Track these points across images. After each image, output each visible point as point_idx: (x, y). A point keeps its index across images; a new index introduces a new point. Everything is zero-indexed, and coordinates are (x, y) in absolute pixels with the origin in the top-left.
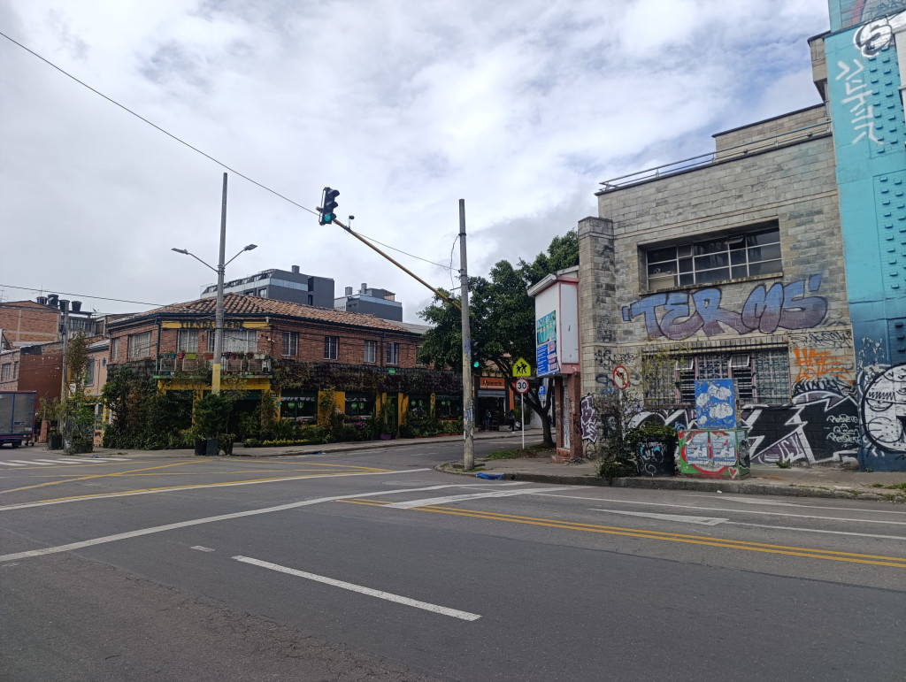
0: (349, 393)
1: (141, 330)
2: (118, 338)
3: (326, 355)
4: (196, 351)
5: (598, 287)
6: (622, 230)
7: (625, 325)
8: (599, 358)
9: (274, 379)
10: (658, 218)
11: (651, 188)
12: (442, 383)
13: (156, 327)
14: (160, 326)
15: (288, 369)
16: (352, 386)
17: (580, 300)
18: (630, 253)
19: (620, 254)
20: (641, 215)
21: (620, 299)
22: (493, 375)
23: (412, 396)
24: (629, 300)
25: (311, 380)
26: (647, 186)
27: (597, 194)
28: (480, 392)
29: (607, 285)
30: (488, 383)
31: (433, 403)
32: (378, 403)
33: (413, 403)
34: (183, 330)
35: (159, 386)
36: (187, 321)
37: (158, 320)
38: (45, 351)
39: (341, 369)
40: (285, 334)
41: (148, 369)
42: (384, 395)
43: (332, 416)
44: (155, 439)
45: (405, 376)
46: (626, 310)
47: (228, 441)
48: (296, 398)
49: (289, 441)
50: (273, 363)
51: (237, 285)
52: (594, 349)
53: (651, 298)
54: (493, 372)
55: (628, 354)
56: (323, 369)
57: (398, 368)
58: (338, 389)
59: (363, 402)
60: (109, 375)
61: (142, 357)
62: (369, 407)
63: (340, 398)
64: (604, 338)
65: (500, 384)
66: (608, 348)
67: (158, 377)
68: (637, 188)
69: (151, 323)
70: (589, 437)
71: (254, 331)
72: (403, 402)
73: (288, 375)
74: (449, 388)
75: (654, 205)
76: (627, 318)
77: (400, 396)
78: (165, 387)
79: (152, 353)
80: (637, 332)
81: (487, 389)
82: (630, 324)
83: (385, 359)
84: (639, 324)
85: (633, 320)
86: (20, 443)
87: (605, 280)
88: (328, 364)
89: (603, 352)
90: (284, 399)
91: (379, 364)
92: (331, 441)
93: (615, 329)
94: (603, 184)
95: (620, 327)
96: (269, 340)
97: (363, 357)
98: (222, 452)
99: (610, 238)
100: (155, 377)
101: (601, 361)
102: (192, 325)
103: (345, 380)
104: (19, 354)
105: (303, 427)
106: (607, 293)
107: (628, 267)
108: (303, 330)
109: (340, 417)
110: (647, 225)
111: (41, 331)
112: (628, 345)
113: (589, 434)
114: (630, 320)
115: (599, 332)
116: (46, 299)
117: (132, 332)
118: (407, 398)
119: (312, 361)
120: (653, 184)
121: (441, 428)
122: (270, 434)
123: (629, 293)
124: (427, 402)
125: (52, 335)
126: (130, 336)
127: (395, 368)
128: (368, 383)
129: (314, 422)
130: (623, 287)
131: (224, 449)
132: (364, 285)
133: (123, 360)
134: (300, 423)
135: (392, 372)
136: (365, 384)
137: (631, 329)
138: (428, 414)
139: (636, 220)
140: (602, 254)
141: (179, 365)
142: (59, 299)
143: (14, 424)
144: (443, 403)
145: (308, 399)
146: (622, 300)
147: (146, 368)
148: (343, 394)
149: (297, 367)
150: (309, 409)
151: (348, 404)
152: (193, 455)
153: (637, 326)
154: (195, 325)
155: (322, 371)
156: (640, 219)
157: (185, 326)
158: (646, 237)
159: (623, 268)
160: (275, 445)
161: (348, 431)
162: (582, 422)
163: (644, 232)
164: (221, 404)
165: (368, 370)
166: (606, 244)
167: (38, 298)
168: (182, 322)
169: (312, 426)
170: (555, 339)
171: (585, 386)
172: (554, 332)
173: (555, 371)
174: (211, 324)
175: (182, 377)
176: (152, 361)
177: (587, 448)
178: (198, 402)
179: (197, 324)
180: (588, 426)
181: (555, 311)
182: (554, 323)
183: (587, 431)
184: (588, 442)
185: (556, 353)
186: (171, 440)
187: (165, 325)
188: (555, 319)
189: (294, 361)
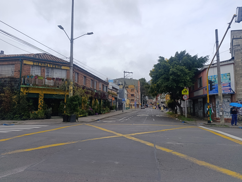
1: (5, 63)
9: (74, 91)
13: (18, 62)
14: (22, 62)
22: (110, 94)
30: (110, 97)
31: (102, 103)
32: (93, 102)
34: (33, 66)
35: (22, 90)
36: (36, 62)
37: (21, 59)
40: (75, 73)
44: (23, 115)
56: (83, 88)
58: (87, 96)
59: (89, 101)
62: (91, 103)
69: (16, 60)
78: (26, 91)
79: (15, 75)
81: (109, 99)
88: (84, 86)
91: (93, 88)
97: (90, 85)
100: (22, 86)
102: (38, 64)
119: (81, 85)
124: (100, 102)
135: (95, 91)
141: (35, 82)
147: (10, 81)
154: (40, 64)
157: (35, 64)
161: (89, 112)
165: (91, 90)
168: (34, 62)
170: (230, 82)
171: (238, 98)
172: (228, 80)
173: (229, 93)
174: (47, 65)
175: (37, 87)
176: (16, 78)
177: (239, 117)
178: (41, 98)
179: (41, 64)
180: (240, 110)
181: (230, 73)
182: (229, 77)
183: (239, 112)
184: (240, 116)
185: (230, 87)
186: (31, 116)
187: (25, 62)
188: (230, 76)
189: (78, 84)
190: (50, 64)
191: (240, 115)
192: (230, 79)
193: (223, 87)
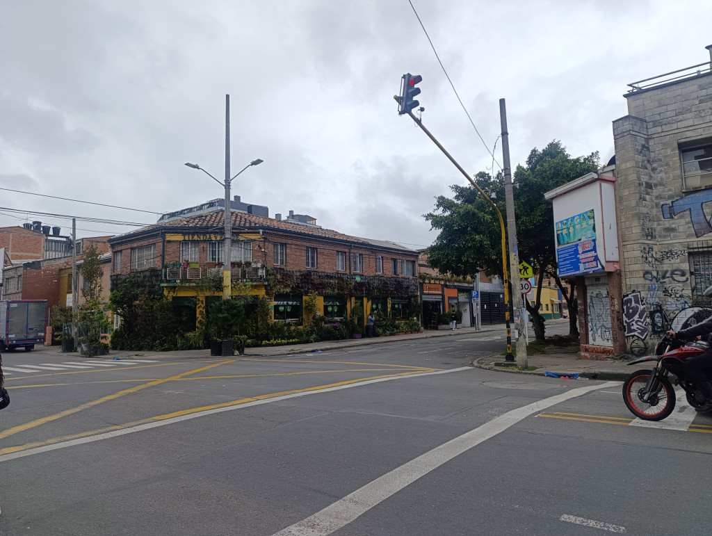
0: (327, 298)
1: (145, 243)
2: (121, 251)
3: (308, 264)
4: (197, 260)
5: (640, 184)
6: (659, 129)
7: (666, 223)
8: (645, 256)
9: (269, 285)
10: (702, 115)
11: (693, 87)
12: (396, 289)
13: (160, 239)
14: (164, 238)
15: (279, 276)
16: (329, 291)
17: (619, 199)
18: (669, 151)
19: (657, 152)
20: (681, 113)
21: (659, 197)
22: (432, 282)
23: (374, 300)
24: (670, 197)
25: (298, 287)
26: (688, 83)
27: (625, 96)
28: (423, 296)
29: (647, 183)
30: (430, 289)
31: (389, 306)
32: (348, 306)
33: (374, 306)
34: (185, 242)
35: (166, 293)
36: (189, 234)
37: (162, 233)
38: (44, 265)
39: (320, 276)
40: (275, 244)
41: (154, 278)
42: (353, 299)
43: (314, 318)
44: (165, 341)
45: (368, 282)
46: (666, 209)
47: (241, 342)
48: (285, 303)
49: (283, 341)
50: (267, 271)
51: (189, 212)
52: (640, 247)
53: (697, 195)
54: (433, 279)
55: (671, 251)
56: (306, 276)
57: (363, 275)
58: (319, 294)
59: (337, 305)
60: (113, 284)
61: (146, 267)
62: (342, 310)
63: (320, 302)
64: (647, 236)
65: (438, 290)
66: (651, 246)
67: (165, 285)
68: (674, 87)
69: (156, 236)
70: (636, 333)
71: (248, 242)
72: (368, 305)
73: (279, 282)
74: (401, 293)
75: (697, 102)
76: (669, 216)
77: (365, 300)
78: (172, 294)
79: (157, 264)
80: (681, 229)
81: (429, 294)
82: (671, 222)
83: (352, 268)
84: (683, 221)
85: (675, 217)
86: (33, 347)
87: (644, 179)
88: (310, 272)
89: (647, 249)
90: (276, 303)
91: (348, 272)
92: (316, 340)
93: (655, 226)
94: (630, 85)
95: (659, 225)
96: (263, 250)
97: (336, 266)
98: (237, 352)
99: (646, 137)
100: (162, 285)
101: (646, 259)
102: (193, 237)
103: (323, 286)
104: (22, 269)
105: (293, 328)
106: (646, 190)
107: (667, 164)
108: (289, 242)
109: (322, 319)
110: (690, 123)
111: (29, 252)
112: (671, 242)
113: (634, 331)
114: (673, 218)
115: (643, 229)
116: (31, 226)
117: (135, 245)
118: (370, 302)
119: (297, 269)
120: (694, 81)
121: (397, 327)
122: (268, 334)
123: (670, 190)
124: (385, 305)
125: (39, 255)
126: (132, 249)
127: (361, 275)
128: (341, 288)
129: (301, 324)
130: (661, 184)
131: (238, 350)
132: (291, 212)
133: (127, 271)
134: (289, 325)
135: (358, 279)
136: (338, 290)
137: (673, 226)
138: (386, 315)
139: (674, 118)
140: (641, 152)
141: (184, 274)
142: (42, 225)
143: (28, 329)
144: (396, 306)
145: (294, 303)
146: (661, 198)
147: (151, 277)
148: (321, 298)
149: (286, 275)
150: (296, 312)
151: (326, 307)
152: (209, 355)
153: (682, 224)
154: (196, 238)
155: (305, 278)
156: (680, 117)
157: (187, 238)
158: (688, 134)
159: (661, 166)
160: (273, 345)
161: (328, 331)
162: (625, 319)
163: (685, 129)
164: (235, 308)
165: (340, 277)
166: (643, 143)
167: (24, 225)
168: (184, 234)
169: (299, 327)
170: (594, 238)
171: (628, 283)
172: (591, 231)
173: (593, 269)
174: (210, 237)
175: (187, 284)
176: (158, 270)
177: (633, 344)
178: (201, 306)
179: (198, 236)
180: (634, 323)
181: (593, 210)
182: (591, 222)
183: (632, 328)
184: (636, 342)
185: (596, 252)
186: (180, 342)
187: (169, 237)
188: (594, 218)
189: (283, 269)
190: (214, 233)
191: (635, 338)
192: (594, 229)
193: (583, 252)
